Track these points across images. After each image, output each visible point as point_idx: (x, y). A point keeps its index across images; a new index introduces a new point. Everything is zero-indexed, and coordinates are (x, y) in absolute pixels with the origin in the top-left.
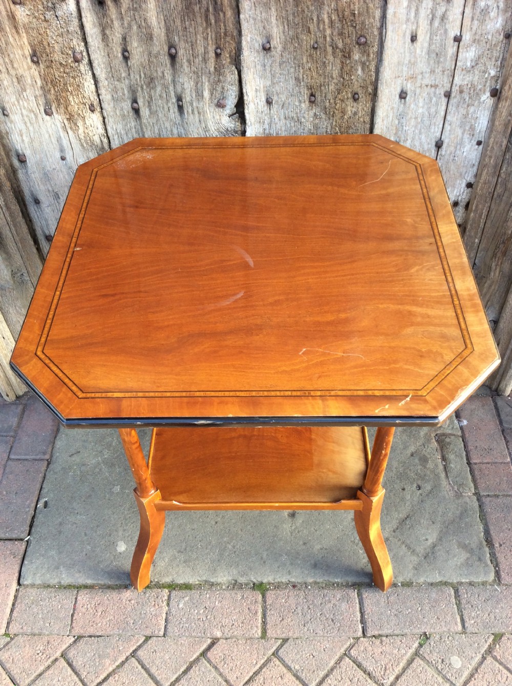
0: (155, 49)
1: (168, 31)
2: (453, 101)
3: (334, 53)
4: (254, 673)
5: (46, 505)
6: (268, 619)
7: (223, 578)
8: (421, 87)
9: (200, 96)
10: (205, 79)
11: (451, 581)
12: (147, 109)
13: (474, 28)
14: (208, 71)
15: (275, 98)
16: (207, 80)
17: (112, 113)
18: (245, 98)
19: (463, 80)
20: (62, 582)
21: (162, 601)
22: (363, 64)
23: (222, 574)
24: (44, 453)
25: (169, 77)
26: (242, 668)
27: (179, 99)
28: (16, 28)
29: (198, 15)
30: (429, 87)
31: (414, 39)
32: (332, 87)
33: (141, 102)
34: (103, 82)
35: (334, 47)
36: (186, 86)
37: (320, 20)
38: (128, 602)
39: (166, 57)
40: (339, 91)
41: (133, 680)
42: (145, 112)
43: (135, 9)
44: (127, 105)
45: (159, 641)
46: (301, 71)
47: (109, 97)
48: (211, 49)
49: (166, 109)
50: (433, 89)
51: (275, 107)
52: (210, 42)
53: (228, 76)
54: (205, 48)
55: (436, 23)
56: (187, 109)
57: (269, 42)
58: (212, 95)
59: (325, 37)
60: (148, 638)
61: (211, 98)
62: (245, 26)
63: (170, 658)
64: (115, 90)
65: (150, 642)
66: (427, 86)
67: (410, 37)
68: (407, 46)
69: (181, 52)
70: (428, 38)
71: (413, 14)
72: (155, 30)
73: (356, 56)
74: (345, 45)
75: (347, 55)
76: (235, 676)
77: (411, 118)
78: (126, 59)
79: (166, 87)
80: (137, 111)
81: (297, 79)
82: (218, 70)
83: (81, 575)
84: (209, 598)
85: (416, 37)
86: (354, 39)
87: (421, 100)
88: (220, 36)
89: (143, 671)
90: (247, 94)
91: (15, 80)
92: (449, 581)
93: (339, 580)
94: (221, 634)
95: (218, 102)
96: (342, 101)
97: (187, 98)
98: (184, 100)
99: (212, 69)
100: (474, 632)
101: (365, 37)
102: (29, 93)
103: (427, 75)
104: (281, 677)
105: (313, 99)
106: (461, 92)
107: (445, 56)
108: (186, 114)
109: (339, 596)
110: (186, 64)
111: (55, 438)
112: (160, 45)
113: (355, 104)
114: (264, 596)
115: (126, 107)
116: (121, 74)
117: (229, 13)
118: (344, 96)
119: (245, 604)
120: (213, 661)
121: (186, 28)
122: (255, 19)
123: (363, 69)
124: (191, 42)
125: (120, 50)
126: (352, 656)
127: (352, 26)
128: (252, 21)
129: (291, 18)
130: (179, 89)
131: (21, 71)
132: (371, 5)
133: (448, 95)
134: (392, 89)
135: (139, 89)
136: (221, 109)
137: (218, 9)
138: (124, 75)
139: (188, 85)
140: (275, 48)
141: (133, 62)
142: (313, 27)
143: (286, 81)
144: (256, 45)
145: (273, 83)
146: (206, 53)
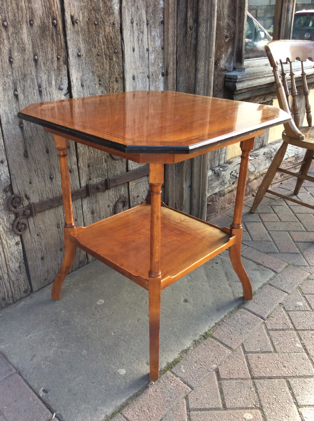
0: (27, 57)
1: (33, 46)
2: (151, 79)
3: (106, 58)
4: (248, 366)
5: (45, 391)
6: (226, 343)
7: (188, 343)
8: (139, 73)
9: (50, 83)
10: (52, 74)
12: (23, 95)
13: (152, 45)
14: (54, 68)
15: (85, 83)
16: (54, 74)
17: (2, 99)
18: (72, 83)
19: (152, 69)
20: (108, 414)
21: (172, 377)
22: (118, 63)
23: (186, 342)
24: (11, 370)
25: (34, 74)
26: (241, 369)
27: (40, 87)
29: (48, 37)
30: (142, 73)
31: (134, 50)
32: (107, 75)
33: (19, 90)
35: (106, 55)
36: (43, 78)
37: (99, 41)
38: (156, 393)
39: (33, 61)
40: (110, 77)
41: (204, 419)
42: (21, 97)
43: (16, 33)
44: (11, 93)
45: (193, 393)
46: (94, 67)
47: (1, 88)
48: (55, 55)
49: (33, 94)
51: (85, 88)
52: (54, 52)
53: (63, 71)
54: (52, 55)
55: (140, 43)
56: (44, 92)
57: (80, 52)
58: (56, 83)
59: (102, 50)
60: (186, 398)
61: (56, 85)
62: (69, 43)
63: (207, 395)
65: (189, 398)
67: (132, 49)
68: (132, 53)
69: (40, 58)
70: (138, 50)
71: (132, 38)
72: (27, 45)
73: (114, 59)
74: (110, 53)
75: (111, 59)
76: (243, 374)
78: (11, 62)
79: (32, 80)
80: (16, 96)
81: (93, 72)
82: (59, 69)
83: (115, 401)
84: (192, 357)
86: (113, 50)
87: (140, 80)
88: (59, 48)
89: (203, 412)
90: (73, 81)
92: (264, 283)
93: (232, 309)
94: (216, 365)
95: (60, 86)
96: (112, 82)
97: (44, 85)
98: (42, 87)
99: (56, 68)
100: (291, 292)
101: (117, 49)
103: (140, 68)
104: (259, 358)
105: (100, 82)
106: (153, 75)
107: (145, 58)
108: (43, 96)
109: (239, 315)
110: (42, 65)
111: (7, 360)
112: (29, 54)
113: (117, 84)
114: (213, 337)
115: (10, 94)
116: (8, 73)
117: (62, 36)
118: (112, 80)
119: (210, 346)
120: (227, 378)
121: (42, 44)
122: (73, 40)
123: (118, 66)
124: (45, 52)
125: (7, 57)
126: (270, 329)
127: (111, 44)
128: (72, 41)
129: (87, 40)
130: (39, 81)
133: (148, 77)
134: (130, 75)
135: (18, 82)
136: (61, 91)
137: (57, 34)
138: (10, 73)
139: (44, 77)
140: (82, 55)
141: (15, 65)
142: (97, 44)
143: (89, 73)
144: (75, 53)
145: (83, 75)
146: (53, 58)
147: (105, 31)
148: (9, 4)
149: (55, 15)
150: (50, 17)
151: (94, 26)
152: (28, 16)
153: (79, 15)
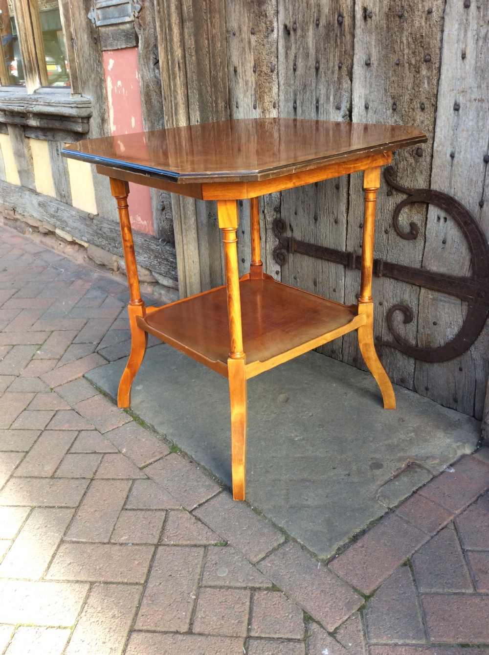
0: (310, 63)
1: (317, 51)
3: (409, 69)
4: (113, 479)
6: (156, 464)
7: (162, 430)
8: (470, 101)
9: (328, 98)
10: (331, 87)
11: (289, 533)
12: (301, 109)
14: (334, 80)
15: (371, 105)
16: (333, 87)
17: (283, 110)
18: (353, 103)
20: (98, 384)
21: (123, 421)
22: (428, 78)
23: (164, 427)
25: (314, 85)
26: (111, 472)
27: (317, 102)
28: (250, 49)
29: (332, 39)
30: (477, 101)
31: (464, 57)
32: (407, 98)
33: (298, 104)
34: (282, 88)
35: (410, 64)
37: (402, 42)
39: (314, 70)
40: (411, 101)
41: (65, 439)
42: (299, 110)
43: (303, 37)
44: (291, 105)
45: (98, 434)
46: (388, 83)
47: (283, 97)
48: (337, 62)
49: (310, 109)
50: (480, 104)
51: (370, 111)
52: (337, 59)
53: (344, 84)
54: (334, 63)
55: (481, 43)
56: (321, 110)
57: (370, 59)
58: (334, 99)
59: (404, 56)
60: (95, 430)
61: (334, 102)
62: (356, 46)
64: (286, 93)
65: (94, 432)
66: (475, 100)
67: (461, 55)
68: (459, 63)
69: (322, 66)
70: (475, 56)
71: (462, 35)
72: (311, 50)
73: (424, 72)
74: (416, 61)
75: (418, 70)
77: (463, 130)
78: (295, 70)
79: (311, 92)
80: (295, 109)
81: (386, 90)
82: (339, 80)
85: (465, 54)
86: (422, 57)
87: (471, 113)
88: (342, 54)
89: (73, 439)
90: (354, 100)
91: (245, 83)
92: (287, 531)
93: (217, 475)
94: (126, 452)
95: (337, 105)
96: (413, 109)
97: (321, 102)
99: (336, 79)
100: (261, 570)
101: (430, 55)
102: (248, 94)
103: (475, 90)
104: (121, 490)
105: (395, 107)
108: (320, 113)
109: (207, 483)
110: (323, 75)
112: (312, 62)
113: (422, 114)
114: (169, 453)
117: (348, 37)
118: (414, 106)
119: (155, 449)
120: (104, 459)
121: (325, 48)
122: (362, 42)
123: (428, 83)
124: (327, 58)
125: (292, 64)
126: (169, 514)
127: (421, 46)
128: (361, 44)
129: (384, 41)
130: (318, 95)
131: (247, 78)
132: (434, 29)
134: (448, 101)
135: (298, 93)
136: (338, 111)
137: (342, 34)
138: (292, 82)
139: (323, 91)
140: (373, 64)
141: (298, 73)
142: (397, 48)
143: (378, 91)
144: (362, 61)
145: (370, 92)
146: (334, 67)
147: (413, 26)
148: (301, 3)
149: (341, 11)
150: (336, 13)
151: (397, 19)
152: (315, 15)
153: (374, 4)
